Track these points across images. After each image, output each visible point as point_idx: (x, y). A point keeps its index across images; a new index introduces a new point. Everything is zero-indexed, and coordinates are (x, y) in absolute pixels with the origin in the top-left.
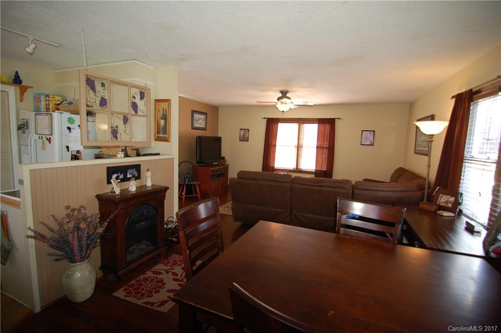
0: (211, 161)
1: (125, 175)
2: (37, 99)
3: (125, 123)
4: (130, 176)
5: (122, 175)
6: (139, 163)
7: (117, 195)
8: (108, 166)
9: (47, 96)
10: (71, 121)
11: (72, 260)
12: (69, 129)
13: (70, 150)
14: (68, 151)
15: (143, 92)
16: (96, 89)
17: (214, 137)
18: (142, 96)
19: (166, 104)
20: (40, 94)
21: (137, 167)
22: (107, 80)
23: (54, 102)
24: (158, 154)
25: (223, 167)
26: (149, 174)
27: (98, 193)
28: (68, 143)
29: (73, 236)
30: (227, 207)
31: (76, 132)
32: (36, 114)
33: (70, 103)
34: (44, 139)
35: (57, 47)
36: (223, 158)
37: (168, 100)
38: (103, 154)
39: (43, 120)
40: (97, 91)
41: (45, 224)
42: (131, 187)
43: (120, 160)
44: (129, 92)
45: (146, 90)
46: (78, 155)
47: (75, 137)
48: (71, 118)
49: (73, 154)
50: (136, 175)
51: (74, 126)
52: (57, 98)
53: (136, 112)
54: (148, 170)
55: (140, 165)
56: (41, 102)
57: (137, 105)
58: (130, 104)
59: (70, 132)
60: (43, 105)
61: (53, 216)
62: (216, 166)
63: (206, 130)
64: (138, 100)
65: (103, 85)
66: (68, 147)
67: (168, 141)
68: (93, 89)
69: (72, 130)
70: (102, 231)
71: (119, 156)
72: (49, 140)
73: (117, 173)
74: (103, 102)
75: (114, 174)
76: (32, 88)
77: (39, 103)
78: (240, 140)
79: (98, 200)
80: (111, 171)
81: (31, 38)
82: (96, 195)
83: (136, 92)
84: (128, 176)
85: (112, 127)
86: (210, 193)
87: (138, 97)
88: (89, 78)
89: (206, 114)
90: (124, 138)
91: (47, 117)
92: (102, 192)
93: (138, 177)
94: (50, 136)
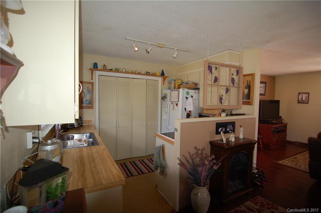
0: (270, 120)
1: (226, 129)
2: (170, 83)
3: (227, 93)
4: (229, 130)
5: (224, 129)
6: (234, 121)
7: (224, 144)
8: (217, 122)
9: (175, 81)
10: (188, 93)
11: (199, 185)
12: (187, 98)
13: (186, 110)
14: (186, 111)
15: (238, 70)
16: (212, 72)
17: (270, 100)
18: (238, 72)
19: (251, 77)
20: (171, 80)
21: (233, 124)
22: (218, 65)
23: (178, 84)
24: (244, 114)
25: (282, 125)
26: (242, 129)
27: (211, 140)
28: (185, 106)
29: (203, 169)
30: (293, 161)
31: (190, 99)
32: (171, 91)
33: (187, 83)
34: (174, 104)
35: (186, 51)
36: (280, 117)
37: (253, 74)
38: (203, 113)
39: (175, 93)
40: (213, 73)
41: (185, 157)
42: (230, 138)
43: (223, 118)
44: (230, 70)
45: (240, 68)
46: (190, 113)
47: (189, 103)
48: (188, 91)
49: (188, 112)
50: (232, 130)
51: (189, 96)
52: (179, 81)
53: (234, 85)
54: (241, 126)
55: (235, 122)
56: (172, 84)
57: (234, 80)
58: (231, 80)
59: (187, 100)
60: (172, 85)
61: (189, 152)
62: (275, 124)
63: (265, 95)
64: (235, 77)
65: (216, 69)
66: (185, 109)
67: (251, 105)
68: (211, 71)
69: (188, 99)
70: (217, 168)
71: (222, 115)
72: (177, 104)
73: (221, 127)
74: (216, 80)
75: (220, 128)
76: (168, 77)
77: (171, 85)
78: (298, 102)
79: (210, 145)
80: (219, 125)
81: (176, 49)
82: (209, 141)
83: (234, 71)
84: (228, 130)
85: (220, 96)
86: (272, 145)
87: (235, 74)
88: (209, 65)
89: (266, 83)
90: (226, 103)
91: (177, 92)
92: (213, 140)
93: (234, 131)
94: (177, 103)
